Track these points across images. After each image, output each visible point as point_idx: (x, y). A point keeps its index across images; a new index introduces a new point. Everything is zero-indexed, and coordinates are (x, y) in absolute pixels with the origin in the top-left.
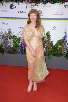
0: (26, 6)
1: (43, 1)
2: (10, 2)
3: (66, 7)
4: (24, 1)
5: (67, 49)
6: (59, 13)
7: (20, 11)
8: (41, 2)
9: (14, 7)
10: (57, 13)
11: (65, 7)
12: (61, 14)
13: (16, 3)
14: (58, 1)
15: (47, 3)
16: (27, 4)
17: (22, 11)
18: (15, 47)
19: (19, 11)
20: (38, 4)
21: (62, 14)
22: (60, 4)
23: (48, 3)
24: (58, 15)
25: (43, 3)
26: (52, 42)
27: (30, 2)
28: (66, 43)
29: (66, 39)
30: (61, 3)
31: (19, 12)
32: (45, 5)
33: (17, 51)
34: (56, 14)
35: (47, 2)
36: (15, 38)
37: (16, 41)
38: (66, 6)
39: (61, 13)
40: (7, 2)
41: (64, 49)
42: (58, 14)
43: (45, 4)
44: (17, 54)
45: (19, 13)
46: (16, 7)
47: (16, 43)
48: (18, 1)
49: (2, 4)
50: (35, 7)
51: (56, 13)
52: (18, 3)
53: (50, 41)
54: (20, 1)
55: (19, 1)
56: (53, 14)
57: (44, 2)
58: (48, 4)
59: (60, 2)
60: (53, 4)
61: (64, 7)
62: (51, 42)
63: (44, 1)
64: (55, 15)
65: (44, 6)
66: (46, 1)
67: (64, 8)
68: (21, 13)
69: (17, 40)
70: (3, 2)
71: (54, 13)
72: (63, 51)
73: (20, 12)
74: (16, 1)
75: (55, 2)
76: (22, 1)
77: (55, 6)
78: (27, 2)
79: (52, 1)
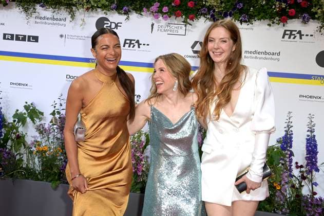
0: (153, 25)
1: (212, 11)
2: (99, 10)
3: (291, 34)
4: (144, 9)
5: (293, 186)
6: (265, 53)
7: (131, 40)
8: (204, 15)
9: (110, 26)
10: (259, 53)
11: (287, 37)
12: (274, 57)
13: (119, 13)
14: (262, 14)
16: (157, 17)
17: (138, 42)
19: (126, 40)
20: (192, 19)
21: (276, 57)
22: (269, 25)
25: (209, 17)
27: (165, 13)
28: (291, 161)
29: (291, 147)
30: (273, 23)
35: (226, 15)
38: (291, 31)
39: (273, 54)
40: (88, 9)
41: (283, 183)
46: (117, 26)
48: (125, 8)
49: (73, 17)
51: (255, 52)
52: (126, 13)
54: (133, 9)
55: (130, 8)
56: (245, 57)
57: (212, 16)
59: (271, 17)
60: (245, 21)
61: (285, 34)
63: (214, 11)
66: (220, 13)
67: (283, 37)
68: (131, 48)
70: (74, 8)
71: (246, 52)
72: (280, 190)
73: (130, 43)
74: (118, 9)
75: (251, 18)
76: (139, 10)
77: (252, 29)
78: (156, 12)
79: (241, 12)
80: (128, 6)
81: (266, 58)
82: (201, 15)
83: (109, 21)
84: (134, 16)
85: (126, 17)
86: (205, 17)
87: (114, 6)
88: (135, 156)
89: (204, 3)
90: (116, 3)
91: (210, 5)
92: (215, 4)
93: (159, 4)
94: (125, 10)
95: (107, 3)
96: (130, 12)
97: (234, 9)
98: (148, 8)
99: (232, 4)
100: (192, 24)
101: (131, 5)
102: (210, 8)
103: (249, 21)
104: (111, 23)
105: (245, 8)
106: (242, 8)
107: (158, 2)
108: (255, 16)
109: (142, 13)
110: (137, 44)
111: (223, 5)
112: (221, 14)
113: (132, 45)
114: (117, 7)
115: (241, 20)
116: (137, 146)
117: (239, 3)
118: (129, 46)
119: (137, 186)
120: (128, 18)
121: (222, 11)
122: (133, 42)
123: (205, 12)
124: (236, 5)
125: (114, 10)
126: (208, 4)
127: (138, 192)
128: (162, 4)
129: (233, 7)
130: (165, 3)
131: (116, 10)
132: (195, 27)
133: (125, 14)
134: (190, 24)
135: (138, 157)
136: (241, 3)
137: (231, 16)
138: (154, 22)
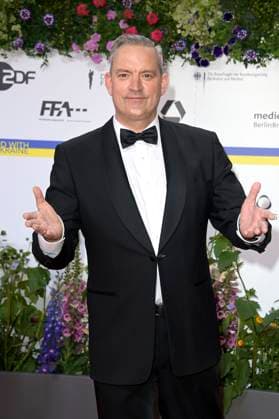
0: (91, 74)
1: (193, 47)
4: (74, 46)
7: (54, 103)
8: (180, 53)
9: (14, 79)
13: (28, 54)
15: (218, 60)
16: (97, 60)
17: (66, 105)
18: (14, 324)
19: (45, 103)
23: (224, 58)
25: (189, 56)
26: (252, 293)
31: (44, 108)
32: (202, 70)
33: (23, 349)
34: (274, 125)
35: (218, 53)
36: (15, 265)
37: (22, 285)
43: (205, 64)
44: (21, 369)
45: (47, 112)
46: (26, 78)
47: (19, 294)
48: (40, 45)
51: (273, 115)
52: (42, 53)
53: (240, 287)
54: (54, 47)
55: (49, 45)
56: (255, 125)
57: (195, 55)
58: (222, 65)
62: (242, 294)
63: (197, 46)
64: (262, 129)
66: (207, 49)
68: (55, 116)
69: (25, 278)
71: (257, 116)
73: (53, 109)
74: (27, 46)
75: (262, 55)
76: (65, 48)
77: (266, 75)
78: (95, 51)
79: (245, 46)
80: (43, 42)
82: (176, 53)
83: (11, 69)
84: (56, 58)
85: (41, 61)
86: (183, 58)
87: (18, 41)
88: (70, 308)
89: (179, 31)
90: (21, 35)
91: (189, 36)
92: (198, 33)
93: (99, 36)
94: (40, 49)
95: (5, 36)
96: (49, 51)
97: (232, 41)
98: (80, 43)
99: (228, 32)
101: (50, 39)
102: (190, 41)
103: (259, 61)
104: (16, 72)
105: (252, 37)
106: (246, 39)
107: (98, 33)
108: (270, 51)
109: (70, 54)
110: (64, 110)
111: (213, 34)
112: (210, 51)
113: (56, 112)
114: (25, 43)
115: (246, 59)
116: (72, 291)
117: (240, 29)
118: (52, 114)
119: (77, 363)
120: (45, 63)
121: (212, 45)
122: (57, 106)
123: (181, 49)
124: (235, 33)
125: (20, 49)
126: (185, 34)
127: (78, 373)
128: (106, 36)
129: (230, 37)
130: (110, 33)
131: (23, 48)
133: (39, 55)
135: (76, 310)
136: (245, 29)
137: (227, 54)
138: (93, 67)
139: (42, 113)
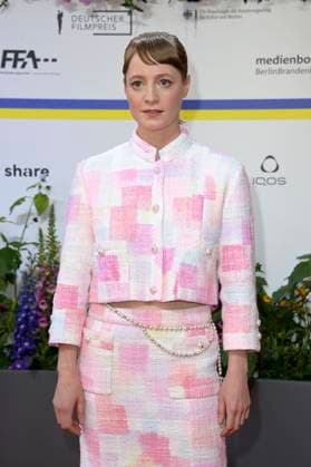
0: (60, 16)
6: (299, 60)
7: (16, 53)
10: (285, 61)
17: (31, 54)
19: (5, 52)
24: (289, 72)
26: (258, 268)
31: (5, 59)
32: (192, 6)
34: (280, 71)
42: (295, 66)
45: (9, 64)
50: (121, 19)
51: (278, 60)
56: (258, 72)
64: (266, 76)
65: (187, 14)
68: (19, 68)
71: (259, 60)
73: (16, 60)
77: (269, 11)
81: (300, 71)
88: (46, 294)
100: (142, 8)
110: (30, 61)
113: (20, 64)
116: (47, 274)
118: (15, 66)
120: (4, 4)
122: (21, 56)
132: (151, 14)
134: (139, 10)
138: (62, 8)
139: (3, 66)
